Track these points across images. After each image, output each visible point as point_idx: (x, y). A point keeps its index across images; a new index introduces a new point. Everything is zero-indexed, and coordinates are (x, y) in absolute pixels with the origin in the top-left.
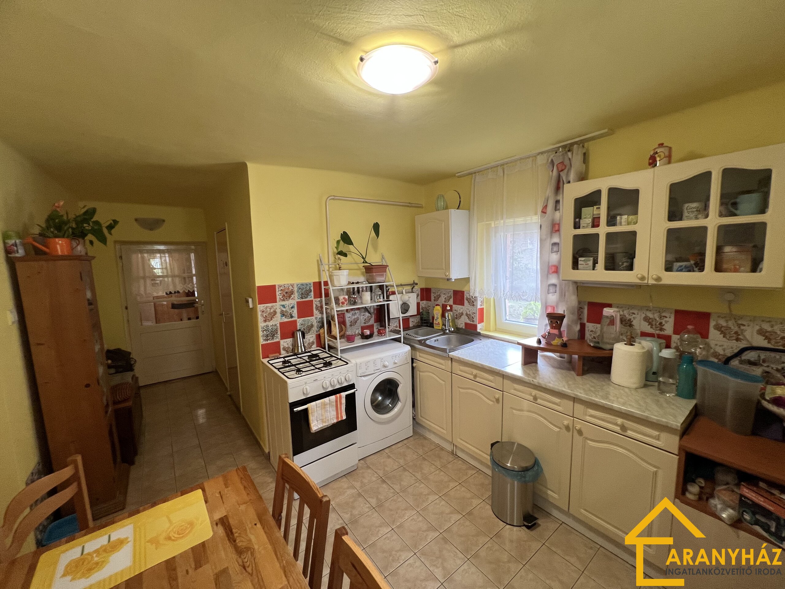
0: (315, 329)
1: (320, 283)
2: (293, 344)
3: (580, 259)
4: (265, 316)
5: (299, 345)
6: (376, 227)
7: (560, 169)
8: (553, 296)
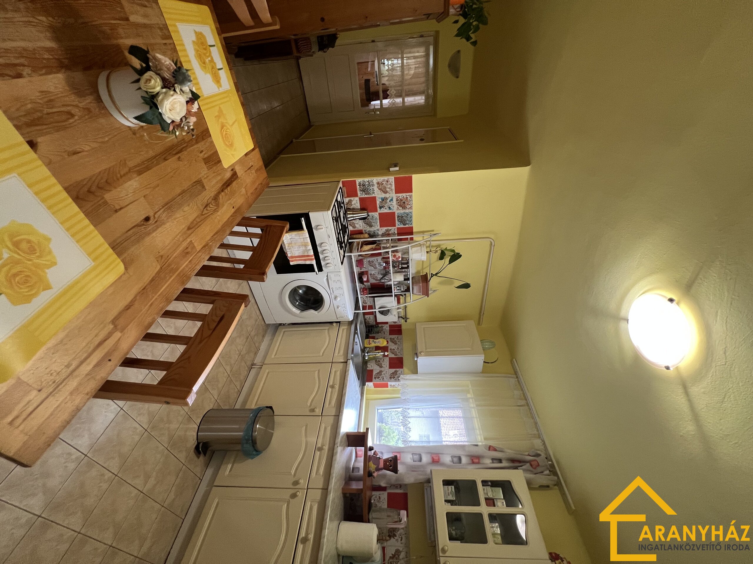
0: (368, 229)
1: (412, 235)
2: (354, 209)
3: (453, 487)
4: (383, 184)
5: (354, 216)
6: (466, 286)
7: (532, 463)
8: (410, 458)
